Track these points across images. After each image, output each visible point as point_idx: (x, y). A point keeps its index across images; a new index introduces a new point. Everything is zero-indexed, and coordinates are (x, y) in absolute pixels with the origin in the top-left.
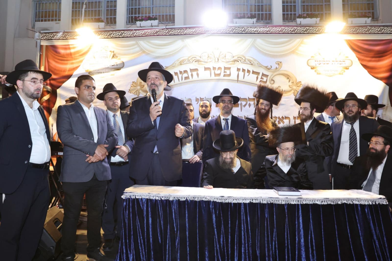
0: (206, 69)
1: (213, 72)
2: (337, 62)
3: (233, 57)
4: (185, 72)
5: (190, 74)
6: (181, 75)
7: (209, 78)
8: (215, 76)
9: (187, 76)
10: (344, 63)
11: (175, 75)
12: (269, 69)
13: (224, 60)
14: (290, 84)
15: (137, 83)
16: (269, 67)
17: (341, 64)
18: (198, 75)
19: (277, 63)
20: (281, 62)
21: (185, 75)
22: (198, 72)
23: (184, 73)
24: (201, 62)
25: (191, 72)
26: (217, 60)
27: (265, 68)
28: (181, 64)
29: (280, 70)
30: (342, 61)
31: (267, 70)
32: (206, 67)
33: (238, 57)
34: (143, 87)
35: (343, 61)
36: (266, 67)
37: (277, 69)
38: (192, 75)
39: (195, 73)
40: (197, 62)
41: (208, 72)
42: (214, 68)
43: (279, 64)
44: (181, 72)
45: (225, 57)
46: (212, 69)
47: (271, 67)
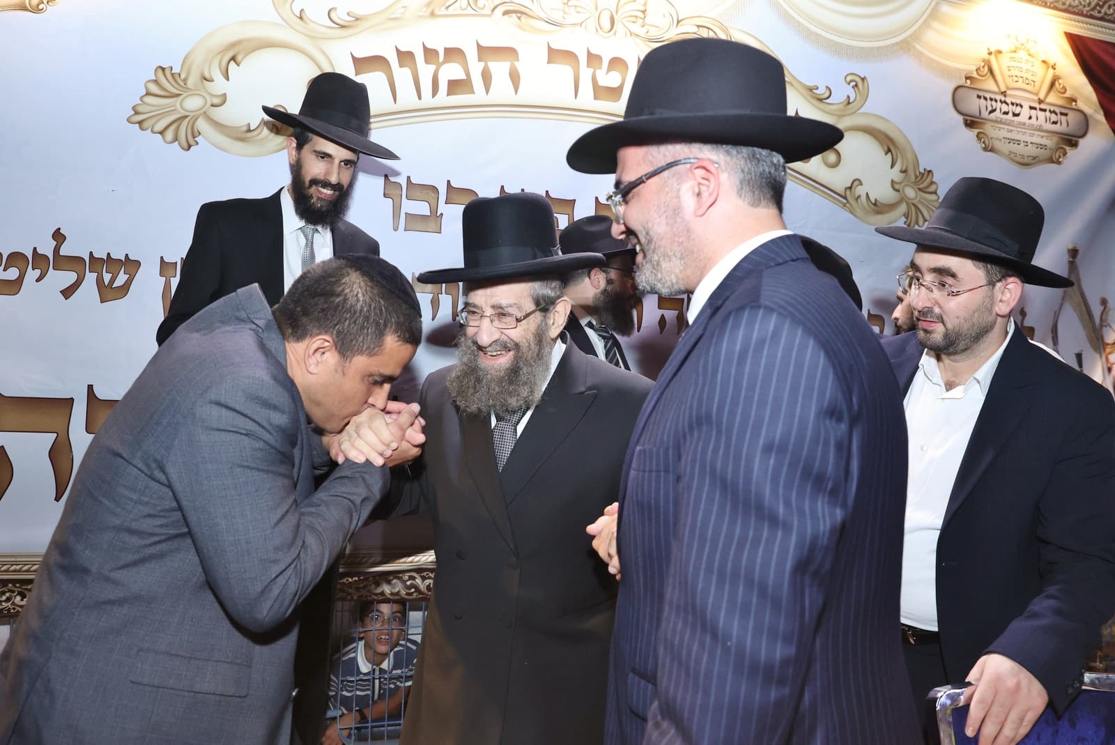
0: (555, 55)
1: (586, 73)
2: (1043, 113)
3: (678, 22)
4: (454, 54)
5: (476, 68)
6: (432, 68)
7: (570, 102)
8: (596, 98)
9: (463, 77)
10: (1063, 118)
11: (401, 66)
12: (821, 100)
13: (636, 28)
14: (895, 174)
15: (185, 80)
16: (821, 91)
17: (1055, 123)
18: (515, 78)
19: (849, 78)
20: (863, 79)
21: (452, 71)
22: (516, 63)
23: (445, 61)
24: (532, 22)
25: (480, 60)
26: (606, 24)
27: (805, 92)
28: (433, 14)
29: (862, 110)
30: (1058, 110)
31: (816, 103)
32: (554, 46)
33: (698, 26)
34: (216, 101)
35: (1062, 114)
36: (811, 89)
37: (851, 106)
38: (487, 77)
39: (499, 69)
40: (514, 15)
41: (564, 71)
42: (593, 59)
43: (856, 85)
44: (430, 54)
45: (641, 15)
46: (583, 59)
47: (827, 94)
